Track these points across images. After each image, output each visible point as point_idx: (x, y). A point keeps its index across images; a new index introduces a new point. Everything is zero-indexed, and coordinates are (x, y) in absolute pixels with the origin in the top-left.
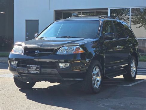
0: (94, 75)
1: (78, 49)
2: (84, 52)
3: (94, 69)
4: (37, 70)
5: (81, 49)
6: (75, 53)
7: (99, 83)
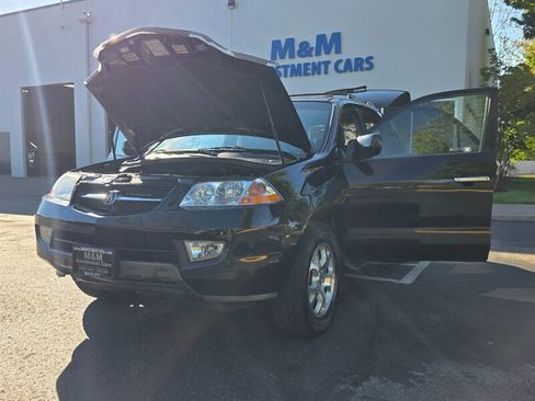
0: (313, 273)
1: (258, 190)
2: (280, 198)
3: (316, 253)
4: (106, 265)
5: (268, 188)
6: (246, 203)
7: (329, 296)
